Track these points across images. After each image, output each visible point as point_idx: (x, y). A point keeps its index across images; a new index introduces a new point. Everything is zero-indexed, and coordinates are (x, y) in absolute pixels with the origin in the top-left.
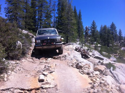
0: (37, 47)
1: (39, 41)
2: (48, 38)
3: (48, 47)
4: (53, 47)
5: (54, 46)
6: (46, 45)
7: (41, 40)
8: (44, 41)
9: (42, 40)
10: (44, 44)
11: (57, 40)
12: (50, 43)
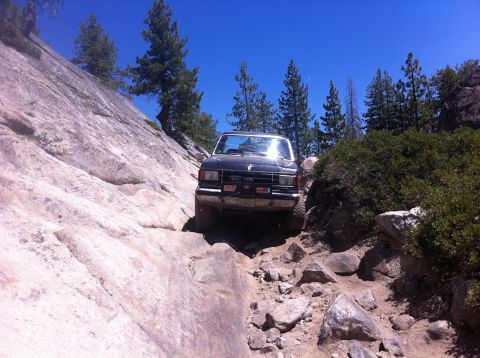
0: (203, 197)
1: (215, 175)
2: (249, 168)
3: (241, 200)
4: (262, 203)
5: (267, 201)
6: (236, 190)
7: (220, 173)
8: (230, 178)
9: (225, 173)
10: (227, 188)
11: (282, 182)
12: (253, 188)
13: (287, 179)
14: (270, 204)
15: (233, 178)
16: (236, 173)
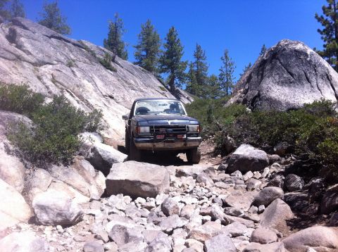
1: (148, 129)
2: (169, 122)
3: (166, 144)
4: (179, 145)
5: (183, 144)
6: (165, 138)
7: (151, 127)
8: (158, 130)
9: (156, 127)
10: (158, 137)
11: (191, 130)
12: (175, 135)
13: (193, 128)
14: (185, 145)
15: (161, 130)
16: (162, 127)
